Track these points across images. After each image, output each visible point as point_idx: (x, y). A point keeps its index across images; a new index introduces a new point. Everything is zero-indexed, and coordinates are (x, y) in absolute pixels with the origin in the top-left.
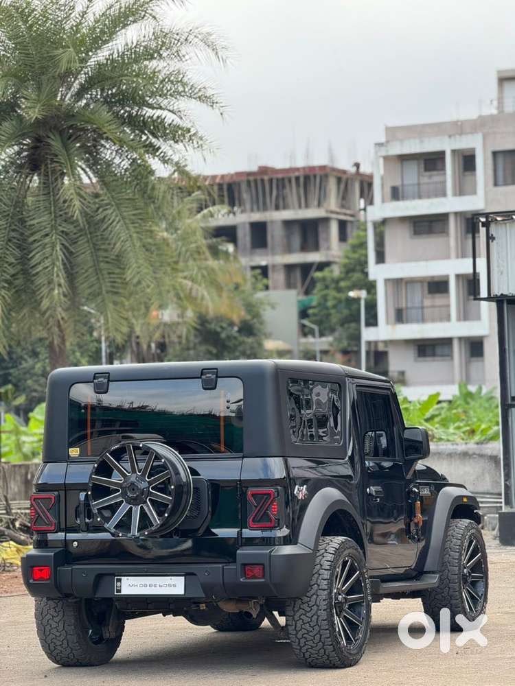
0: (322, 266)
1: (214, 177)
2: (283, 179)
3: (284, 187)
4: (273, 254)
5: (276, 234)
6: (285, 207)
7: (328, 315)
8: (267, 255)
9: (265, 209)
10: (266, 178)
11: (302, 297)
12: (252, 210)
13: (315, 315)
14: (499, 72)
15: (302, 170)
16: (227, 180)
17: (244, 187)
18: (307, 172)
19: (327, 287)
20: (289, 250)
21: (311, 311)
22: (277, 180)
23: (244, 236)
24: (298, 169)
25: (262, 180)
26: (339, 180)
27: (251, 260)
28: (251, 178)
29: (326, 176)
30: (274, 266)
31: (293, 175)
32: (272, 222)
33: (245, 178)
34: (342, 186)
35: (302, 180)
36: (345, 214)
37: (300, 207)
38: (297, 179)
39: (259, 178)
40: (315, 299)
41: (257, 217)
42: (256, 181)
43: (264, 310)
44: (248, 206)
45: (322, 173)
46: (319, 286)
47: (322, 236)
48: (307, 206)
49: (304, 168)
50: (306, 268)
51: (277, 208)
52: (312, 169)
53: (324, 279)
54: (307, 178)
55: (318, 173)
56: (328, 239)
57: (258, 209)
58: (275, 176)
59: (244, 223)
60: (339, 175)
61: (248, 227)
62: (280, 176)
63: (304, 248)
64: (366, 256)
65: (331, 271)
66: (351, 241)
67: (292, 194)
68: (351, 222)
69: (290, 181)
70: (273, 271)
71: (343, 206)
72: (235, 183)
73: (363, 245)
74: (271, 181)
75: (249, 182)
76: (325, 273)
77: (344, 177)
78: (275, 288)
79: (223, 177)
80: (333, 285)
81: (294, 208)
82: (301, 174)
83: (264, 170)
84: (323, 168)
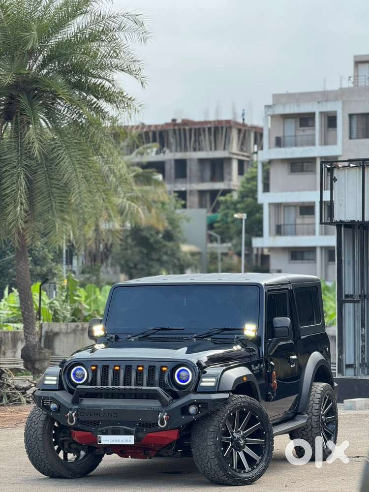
0: (225, 192)
1: (150, 126)
2: (199, 129)
3: (200, 135)
4: (191, 183)
5: (193, 169)
6: (200, 150)
7: (228, 228)
8: (186, 183)
9: (186, 150)
10: (187, 128)
11: (210, 215)
12: (176, 151)
13: (219, 227)
14: (355, 57)
15: (213, 123)
16: (159, 128)
17: (171, 134)
18: (217, 124)
19: (228, 208)
20: (202, 180)
21: (216, 225)
22: (195, 129)
23: (170, 169)
24: (210, 122)
25: (184, 130)
26: (239, 131)
27: (175, 187)
28: (176, 128)
29: (231, 128)
30: (191, 191)
31: (206, 127)
32: (191, 160)
33: (171, 128)
34: (242, 135)
35: (213, 130)
36: (243, 156)
37: (211, 149)
38: (210, 129)
39: (182, 127)
40: (219, 216)
41: (179, 155)
42: (179, 129)
43: (182, 222)
44: (173, 148)
45: (228, 125)
46: (222, 207)
47: (226, 171)
48: (216, 149)
49: (214, 122)
50: (214, 193)
51: (195, 150)
52: (220, 122)
53: (226, 202)
54: (216, 129)
55: (224, 125)
56: (230, 173)
57: (181, 151)
58: (193, 127)
59: (170, 160)
60: (240, 127)
61: (173, 163)
62: (197, 127)
63: (213, 179)
64: (256, 186)
65: (232, 197)
66: (246, 175)
67: (206, 140)
68: (247, 161)
69: (204, 130)
70: (190, 195)
71: (242, 150)
72: (165, 131)
73: (254, 178)
74: (190, 130)
75: (174, 130)
76: (228, 197)
77: (243, 129)
78: (191, 207)
79: (156, 126)
80: (232, 207)
81: (206, 150)
82: (212, 126)
83: (185, 122)
84: (228, 122)
